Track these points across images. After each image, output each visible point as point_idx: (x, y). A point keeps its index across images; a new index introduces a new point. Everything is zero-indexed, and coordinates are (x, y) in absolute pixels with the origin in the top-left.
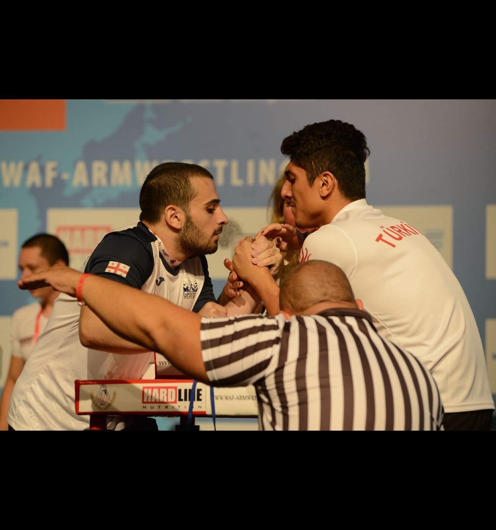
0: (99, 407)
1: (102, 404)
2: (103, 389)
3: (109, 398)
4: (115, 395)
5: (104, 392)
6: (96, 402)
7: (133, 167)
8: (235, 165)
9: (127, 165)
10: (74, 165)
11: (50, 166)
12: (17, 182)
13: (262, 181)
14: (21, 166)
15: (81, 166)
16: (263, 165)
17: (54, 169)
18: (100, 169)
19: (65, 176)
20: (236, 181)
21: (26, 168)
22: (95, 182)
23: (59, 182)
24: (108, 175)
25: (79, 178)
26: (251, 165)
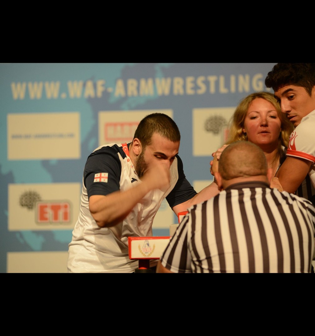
0: (144, 255)
1: (146, 253)
2: (146, 243)
3: (151, 249)
4: (154, 247)
5: (147, 245)
6: (142, 251)
7: (154, 82)
8: (222, 79)
9: (150, 81)
10: (115, 82)
11: (100, 83)
12: (79, 94)
13: (240, 89)
14: (81, 83)
15: (120, 83)
16: (241, 78)
17: (103, 85)
18: (132, 84)
19: (110, 90)
20: (223, 90)
21: (84, 85)
22: (130, 93)
23: (106, 94)
24: (138, 88)
25: (119, 91)
26: (233, 79)
